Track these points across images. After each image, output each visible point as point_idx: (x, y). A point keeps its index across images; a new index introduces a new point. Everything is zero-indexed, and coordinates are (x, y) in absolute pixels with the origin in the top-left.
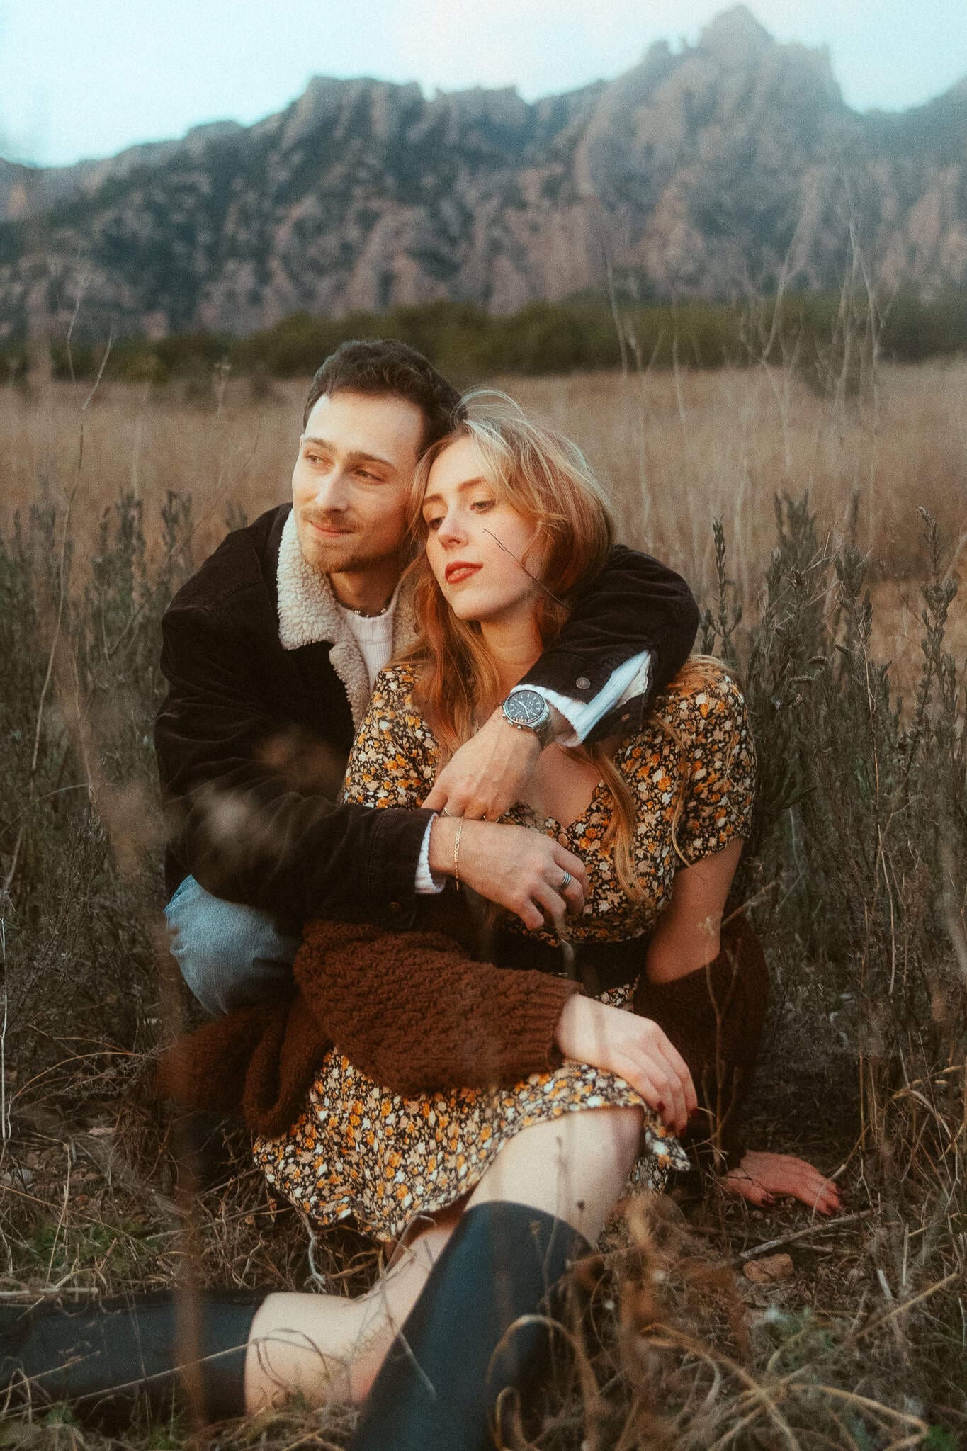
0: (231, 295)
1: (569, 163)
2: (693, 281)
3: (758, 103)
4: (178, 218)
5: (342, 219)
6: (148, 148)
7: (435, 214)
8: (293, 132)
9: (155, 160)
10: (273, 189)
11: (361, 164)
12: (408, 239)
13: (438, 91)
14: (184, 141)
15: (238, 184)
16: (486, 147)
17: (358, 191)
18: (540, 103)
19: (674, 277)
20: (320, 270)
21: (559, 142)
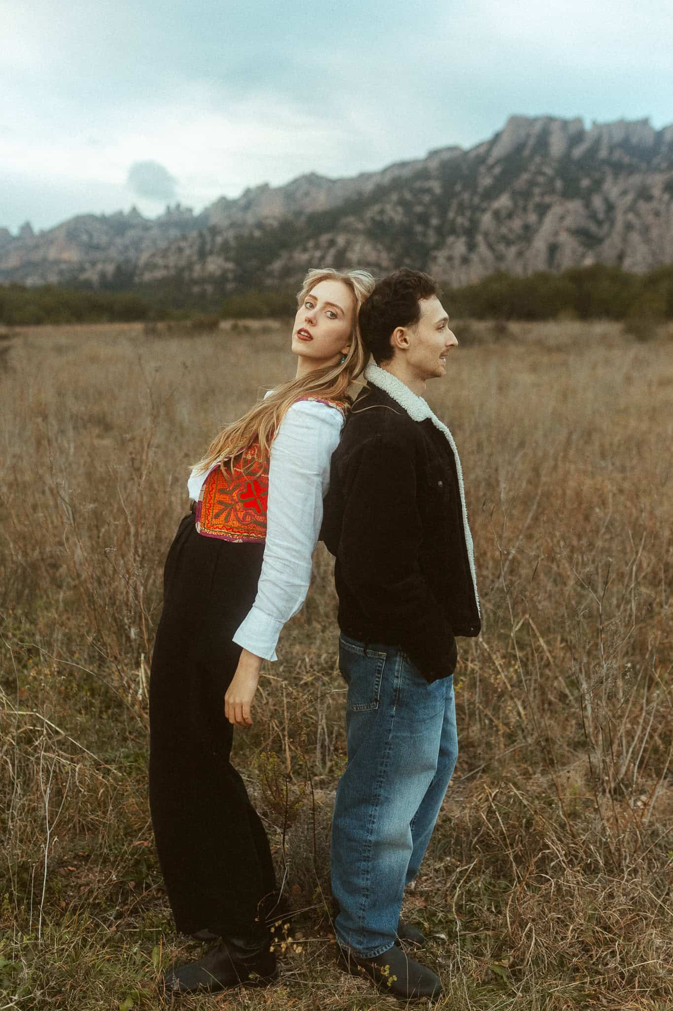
0: (450, 259)
4: (419, 209)
5: (525, 209)
6: (403, 165)
7: (588, 205)
8: (498, 152)
9: (406, 173)
10: (480, 190)
11: (540, 173)
12: (569, 222)
13: (594, 123)
14: (426, 160)
15: (458, 187)
16: (626, 160)
17: (537, 190)
18: (665, 129)
20: (509, 243)
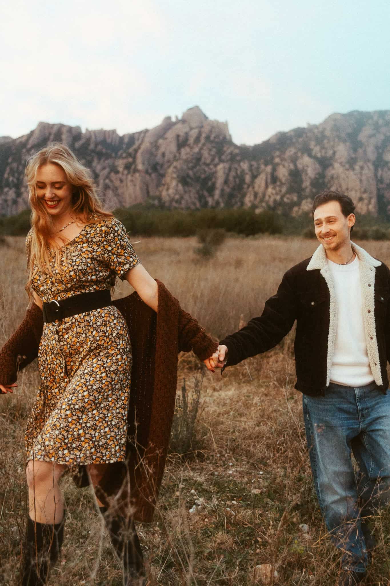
0: (6, 201)
1: (134, 158)
2: (178, 202)
3: (203, 140)
8: (32, 142)
13: (87, 130)
16: (104, 151)
18: (124, 136)
19: (172, 200)
21: (131, 150)
